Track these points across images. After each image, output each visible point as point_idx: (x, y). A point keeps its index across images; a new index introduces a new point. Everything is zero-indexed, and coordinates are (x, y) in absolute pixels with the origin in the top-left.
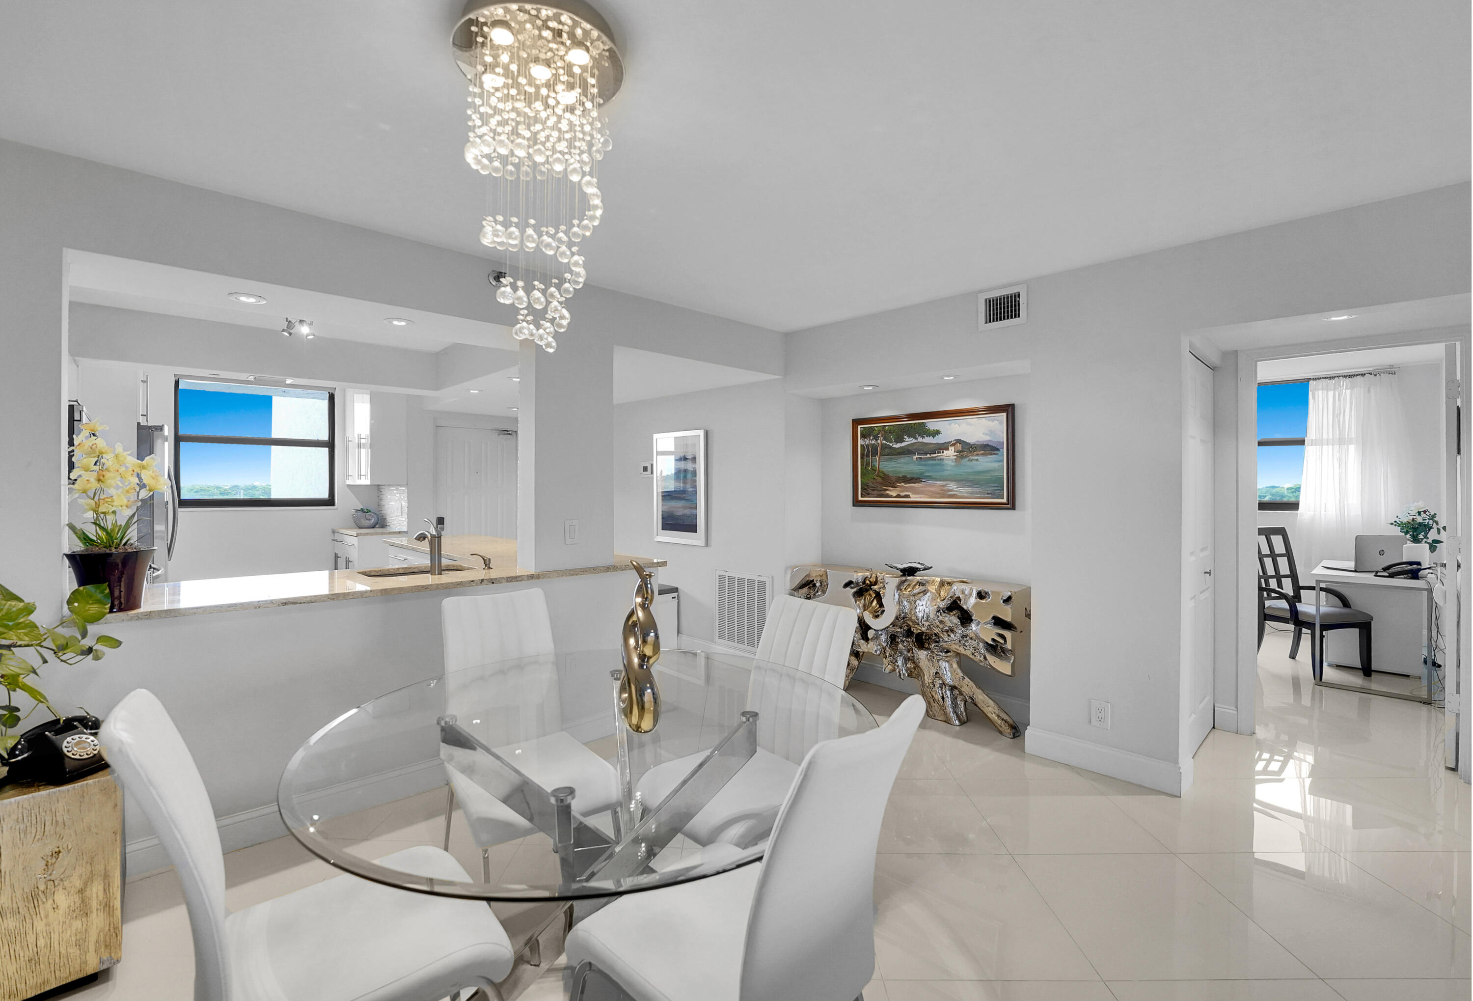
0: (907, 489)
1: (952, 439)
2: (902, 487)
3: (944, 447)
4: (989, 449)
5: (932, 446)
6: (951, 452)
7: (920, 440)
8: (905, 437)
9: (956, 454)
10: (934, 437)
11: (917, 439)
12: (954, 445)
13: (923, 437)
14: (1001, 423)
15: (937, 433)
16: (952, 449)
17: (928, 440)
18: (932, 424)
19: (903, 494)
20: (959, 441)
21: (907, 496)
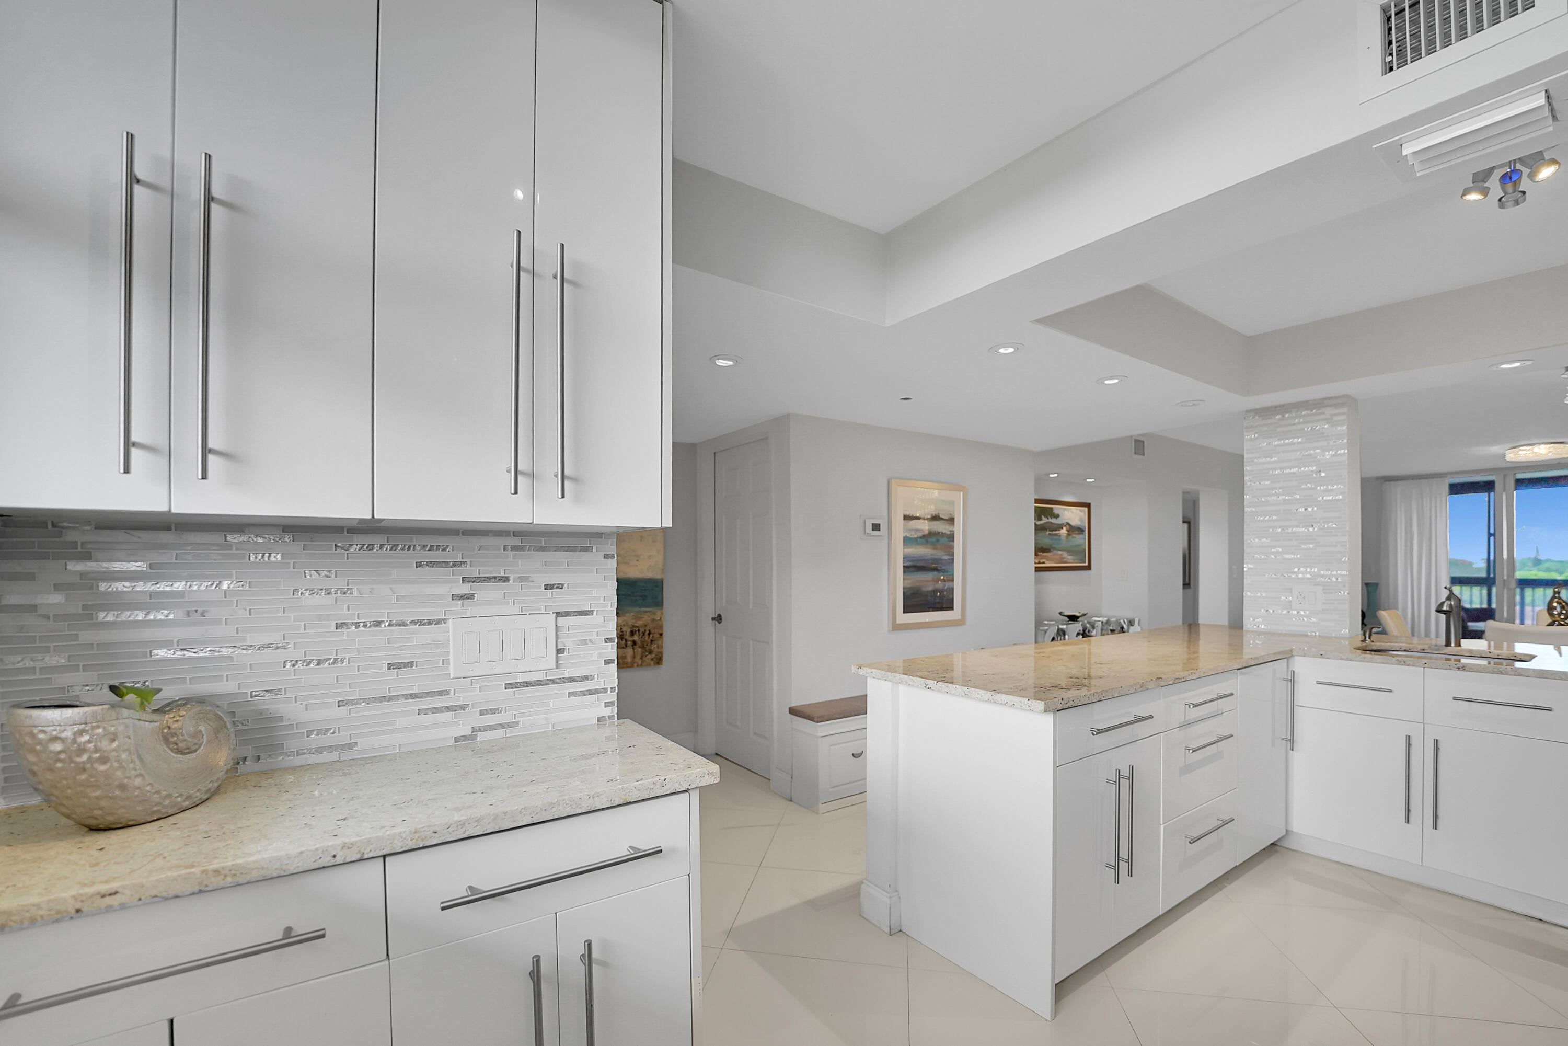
0: (1043, 558)
1: (1064, 522)
2: (1041, 555)
3: (1060, 527)
4: (1080, 530)
5: (1055, 526)
6: (1064, 531)
7: (1050, 520)
8: (1043, 516)
9: (1067, 532)
10: (1057, 518)
11: (1048, 519)
12: (1065, 526)
13: (1051, 518)
14: (1085, 514)
15: (1057, 516)
16: (1065, 528)
17: (1053, 521)
18: (1057, 509)
19: (1042, 561)
20: (1068, 524)
21: (1044, 563)
